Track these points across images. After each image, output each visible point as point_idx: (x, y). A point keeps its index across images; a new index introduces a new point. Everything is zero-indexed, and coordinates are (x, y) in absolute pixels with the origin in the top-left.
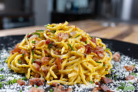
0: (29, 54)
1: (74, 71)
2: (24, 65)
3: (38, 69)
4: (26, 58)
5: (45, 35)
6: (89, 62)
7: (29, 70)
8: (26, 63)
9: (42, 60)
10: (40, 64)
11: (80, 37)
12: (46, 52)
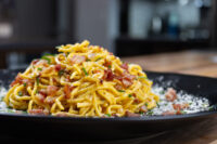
0: (33, 84)
1: (86, 100)
2: (25, 97)
3: (42, 101)
4: (29, 88)
5: (57, 61)
6: (108, 90)
7: (31, 102)
8: (28, 94)
9: (48, 90)
10: (45, 95)
11: (102, 61)
12: (54, 81)
